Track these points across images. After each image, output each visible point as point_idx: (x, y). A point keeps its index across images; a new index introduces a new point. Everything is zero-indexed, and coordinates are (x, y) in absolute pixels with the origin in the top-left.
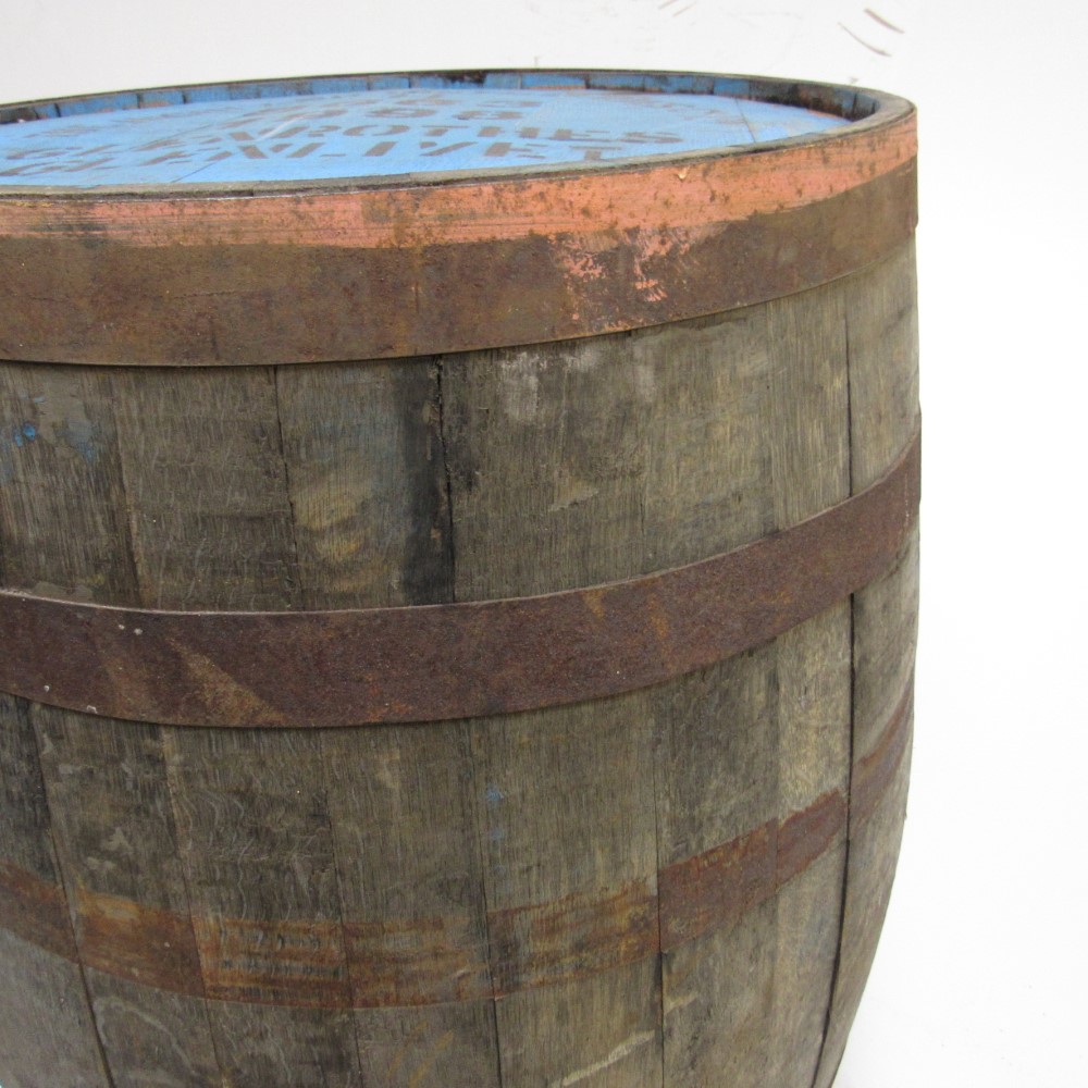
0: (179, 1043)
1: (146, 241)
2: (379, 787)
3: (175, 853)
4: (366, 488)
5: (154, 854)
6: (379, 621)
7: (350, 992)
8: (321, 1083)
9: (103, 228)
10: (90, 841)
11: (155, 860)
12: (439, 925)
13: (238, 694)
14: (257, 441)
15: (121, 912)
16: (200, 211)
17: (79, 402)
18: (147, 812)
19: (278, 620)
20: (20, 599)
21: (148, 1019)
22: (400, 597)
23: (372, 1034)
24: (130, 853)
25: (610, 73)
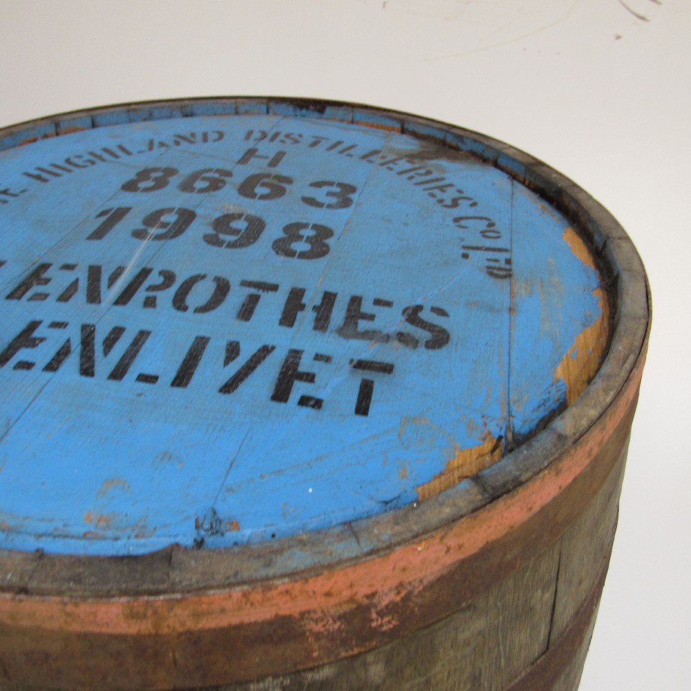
25: (421, 121)
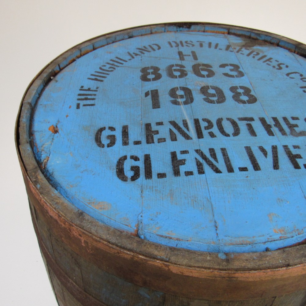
1: (251, 280)
9: (237, 278)
25: (237, 28)
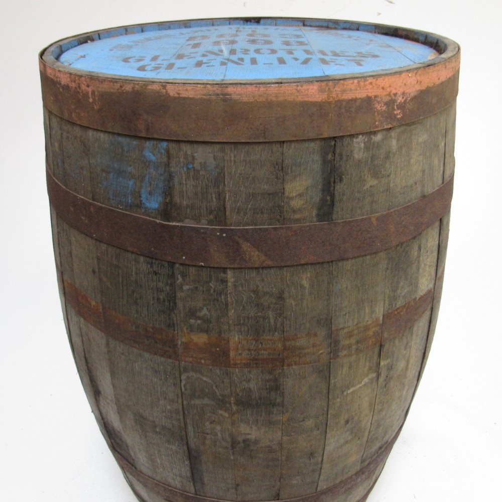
0: (216, 386)
1: (245, 99)
2: (302, 286)
3: (227, 315)
4: (309, 182)
5: (219, 316)
6: (308, 228)
7: (283, 361)
8: (268, 396)
9: (231, 95)
10: (192, 313)
11: (218, 318)
12: (315, 335)
13: (258, 256)
14: (275, 167)
15: (201, 339)
16: (265, 89)
17: (212, 155)
18: (218, 301)
19: (275, 229)
20: (178, 226)
21: (204, 379)
22: (315, 219)
23: (289, 377)
24: (209, 316)
25: (313, 20)
